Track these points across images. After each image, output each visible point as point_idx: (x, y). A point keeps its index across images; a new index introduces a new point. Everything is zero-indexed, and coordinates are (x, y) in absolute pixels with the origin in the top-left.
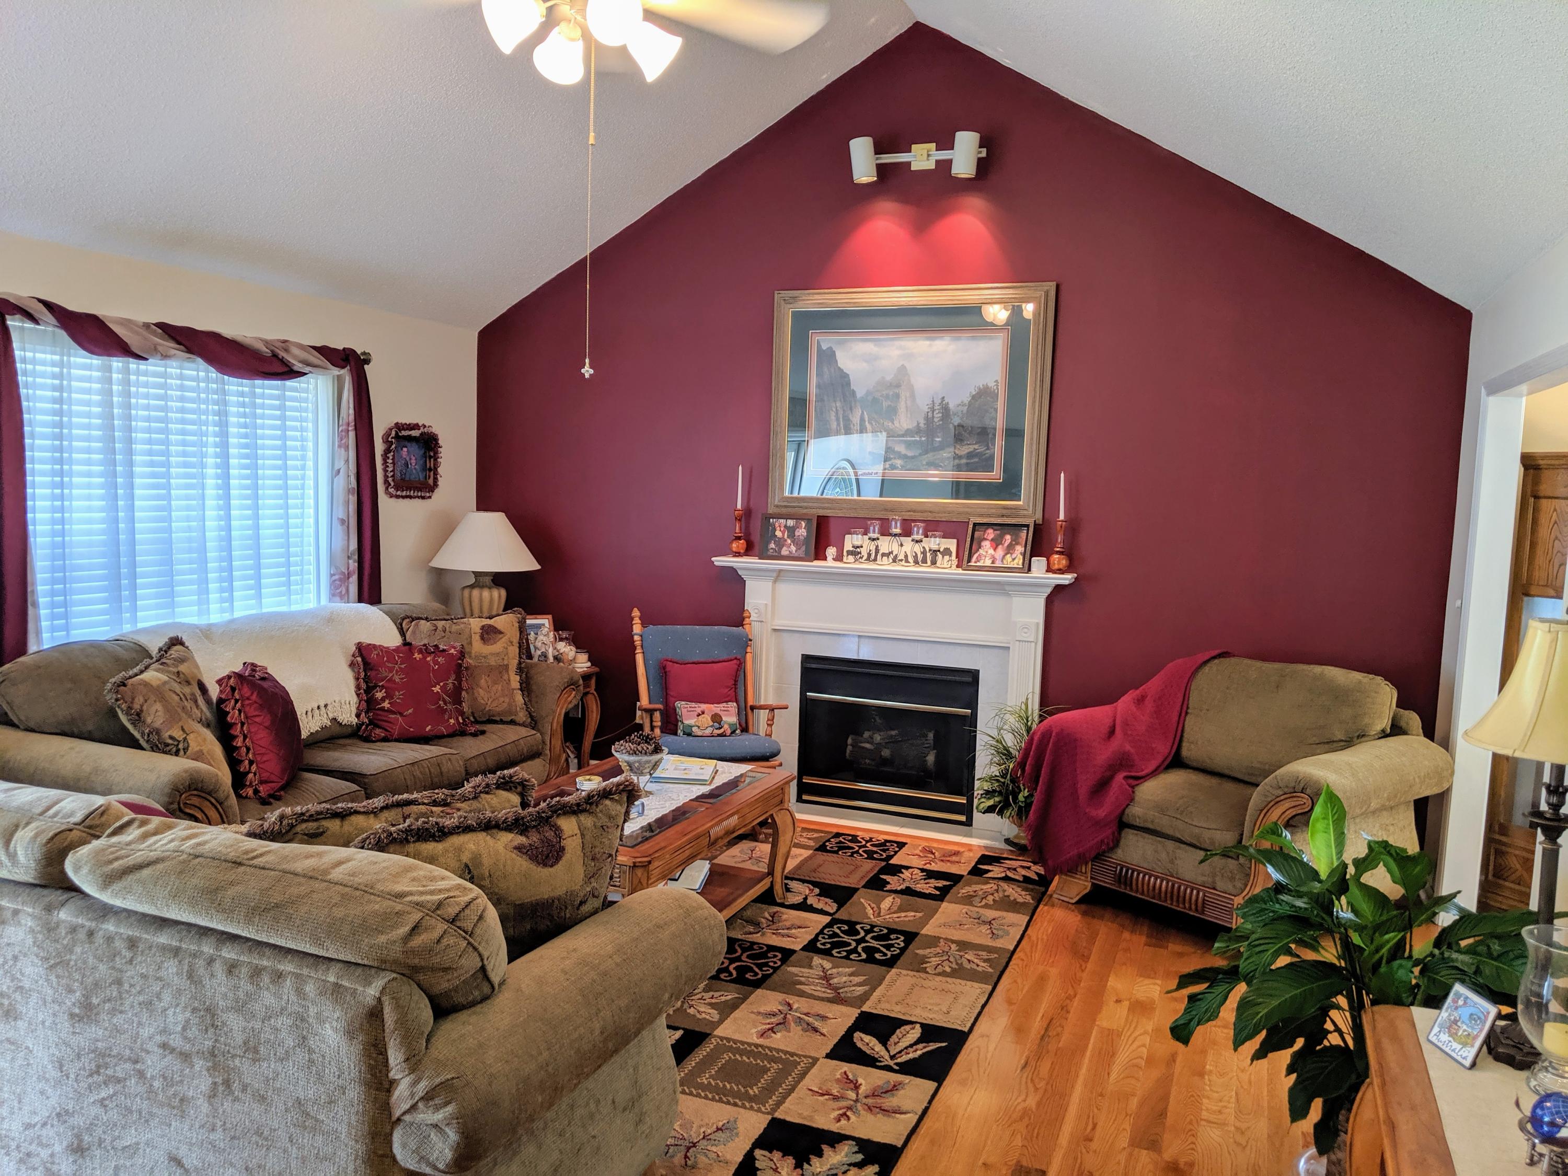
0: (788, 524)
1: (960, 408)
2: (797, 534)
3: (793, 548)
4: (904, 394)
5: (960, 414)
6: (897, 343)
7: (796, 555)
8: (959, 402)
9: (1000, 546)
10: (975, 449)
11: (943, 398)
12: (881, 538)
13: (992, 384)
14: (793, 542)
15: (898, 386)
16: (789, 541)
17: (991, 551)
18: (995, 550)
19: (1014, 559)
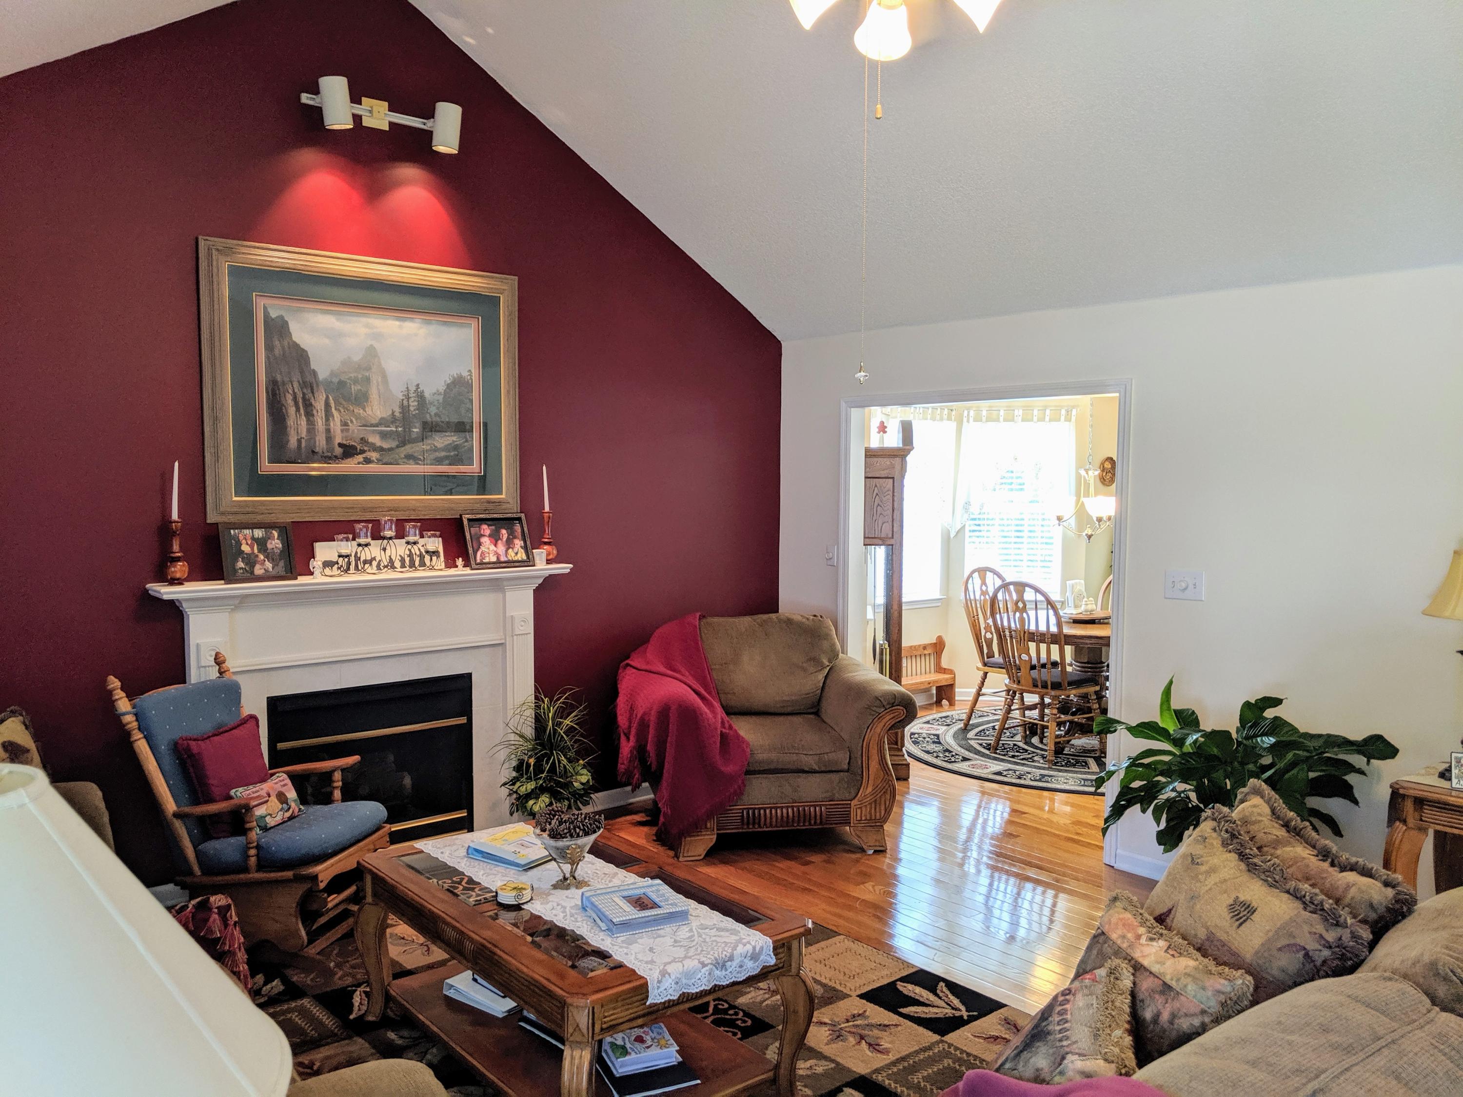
0: (256, 536)
1: (436, 397)
2: (269, 546)
3: (269, 565)
4: (375, 379)
5: (436, 403)
6: (364, 320)
7: (274, 573)
8: (434, 391)
9: (500, 542)
10: (454, 441)
11: (418, 385)
12: (372, 542)
13: (465, 374)
14: (267, 557)
15: (368, 369)
16: (262, 557)
17: (492, 547)
18: (495, 545)
19: (517, 554)
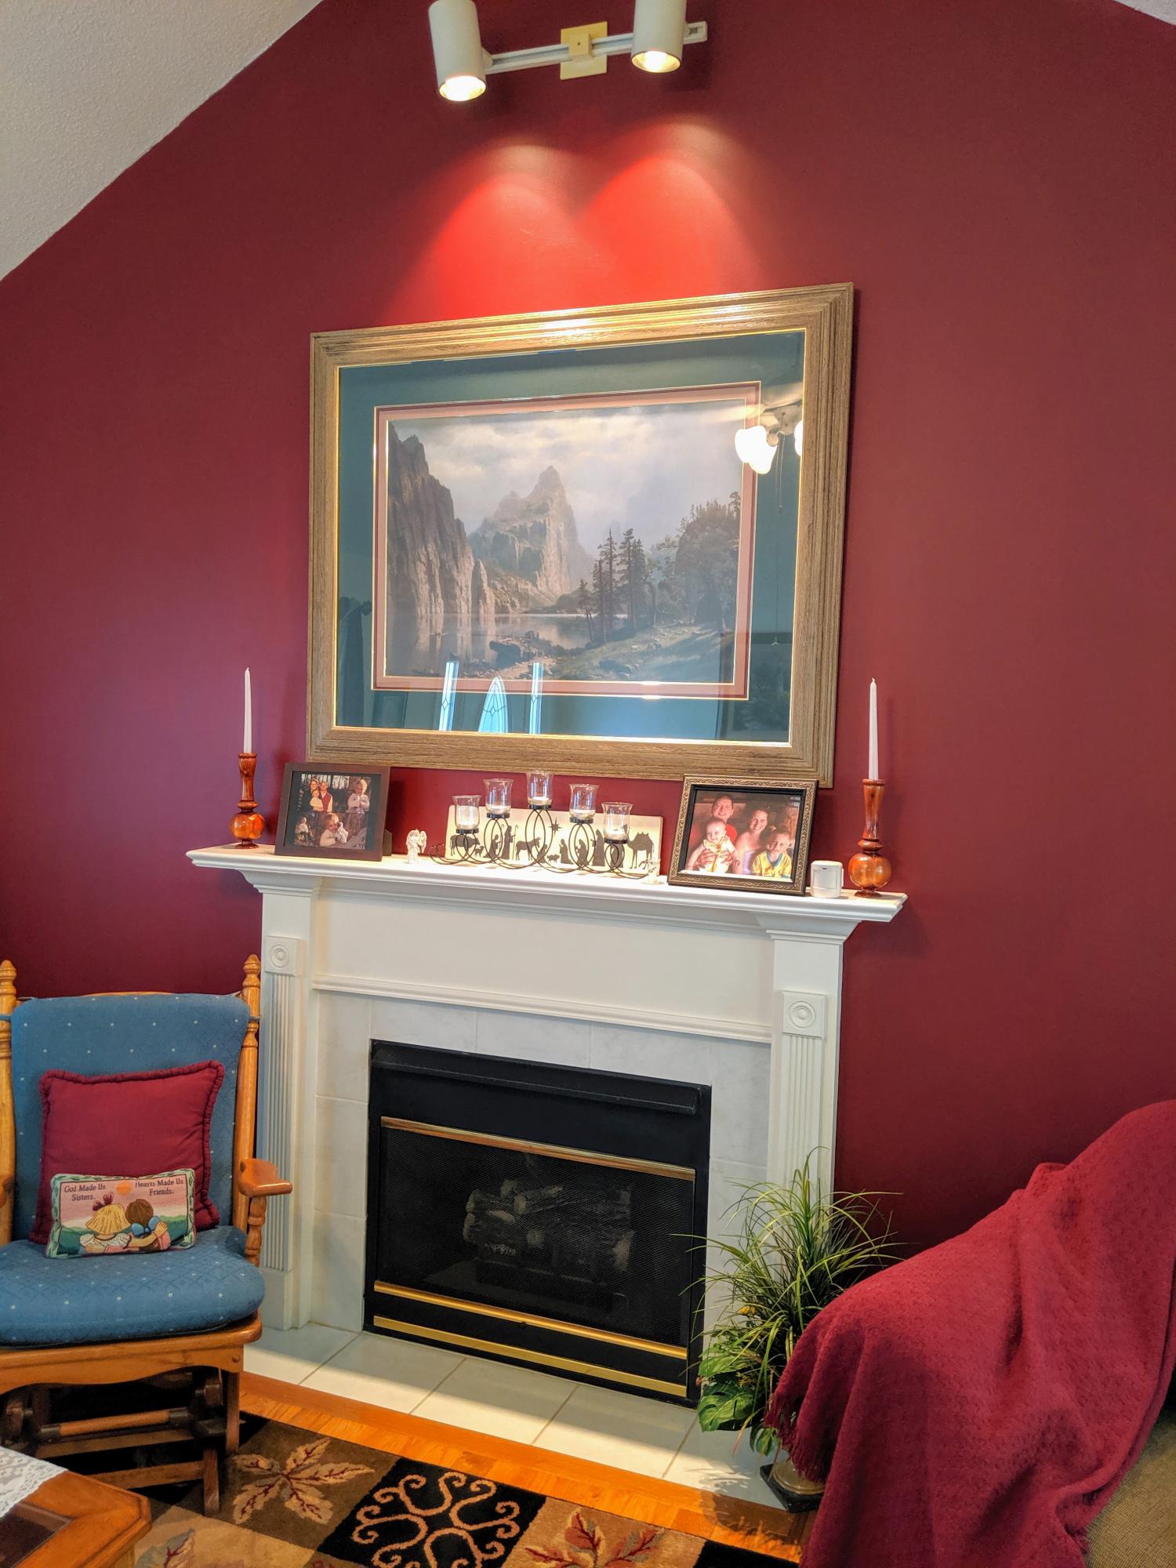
0: (335, 786)
1: (663, 552)
2: (351, 803)
3: (343, 833)
4: (555, 527)
5: (663, 564)
6: (540, 424)
7: (349, 846)
8: (661, 539)
9: (746, 835)
10: (695, 635)
11: (630, 532)
12: (513, 812)
13: (725, 501)
14: (343, 820)
15: (543, 510)
16: (336, 819)
17: (728, 845)
18: (735, 843)
19: (773, 864)
